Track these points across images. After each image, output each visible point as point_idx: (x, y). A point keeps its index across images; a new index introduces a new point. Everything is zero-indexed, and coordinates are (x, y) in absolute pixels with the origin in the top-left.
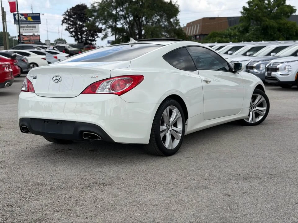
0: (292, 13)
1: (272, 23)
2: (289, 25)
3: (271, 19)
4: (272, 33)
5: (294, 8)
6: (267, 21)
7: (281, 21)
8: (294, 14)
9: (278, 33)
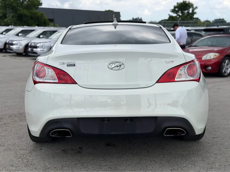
0: (39, 5)
1: (26, 12)
2: (38, 15)
3: (24, 9)
4: (27, 21)
5: (41, 2)
6: (21, 10)
7: (33, 11)
8: (40, 7)
9: (31, 20)
